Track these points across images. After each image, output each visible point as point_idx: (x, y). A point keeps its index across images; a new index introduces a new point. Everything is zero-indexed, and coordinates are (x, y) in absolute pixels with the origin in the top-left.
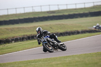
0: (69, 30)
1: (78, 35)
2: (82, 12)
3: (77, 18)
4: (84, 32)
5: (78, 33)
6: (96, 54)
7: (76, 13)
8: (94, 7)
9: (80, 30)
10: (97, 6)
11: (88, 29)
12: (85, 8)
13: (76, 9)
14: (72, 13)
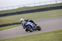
0: (4, 23)
1: (10, 26)
2: (11, 12)
3: (8, 15)
4: (14, 24)
5: (10, 25)
6: (22, 37)
7: (8, 13)
8: (19, 9)
9: (11, 23)
10: (21, 8)
11: (16, 22)
12: (13, 10)
13: (8, 10)
14: (5, 13)
